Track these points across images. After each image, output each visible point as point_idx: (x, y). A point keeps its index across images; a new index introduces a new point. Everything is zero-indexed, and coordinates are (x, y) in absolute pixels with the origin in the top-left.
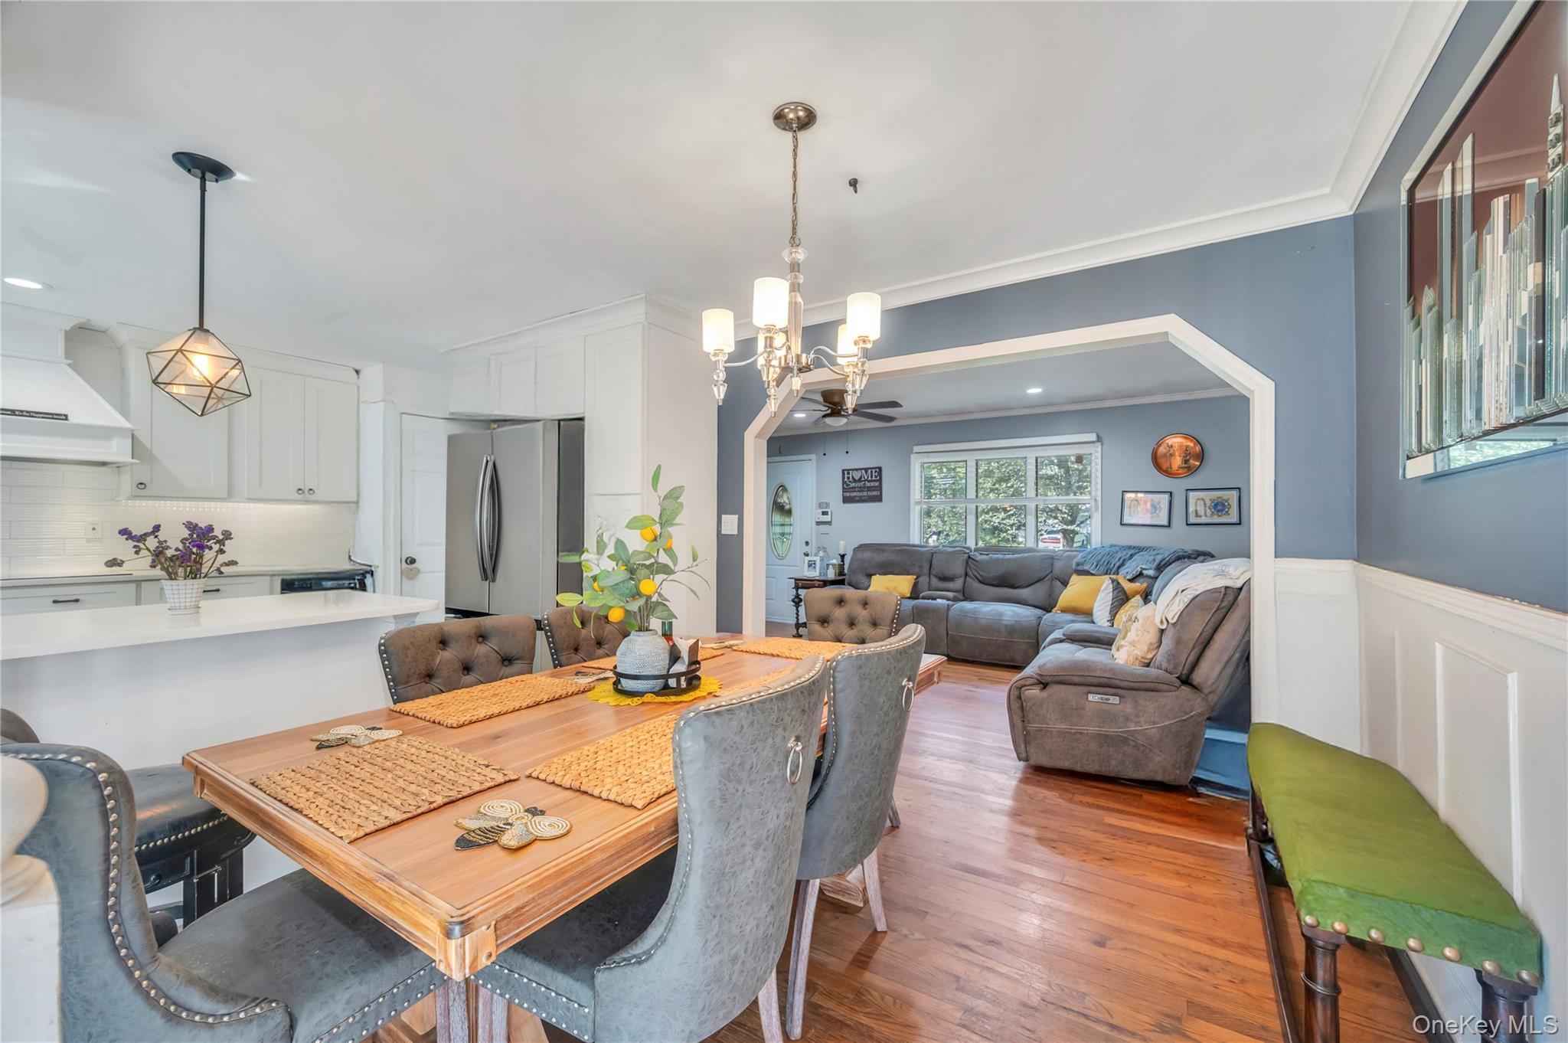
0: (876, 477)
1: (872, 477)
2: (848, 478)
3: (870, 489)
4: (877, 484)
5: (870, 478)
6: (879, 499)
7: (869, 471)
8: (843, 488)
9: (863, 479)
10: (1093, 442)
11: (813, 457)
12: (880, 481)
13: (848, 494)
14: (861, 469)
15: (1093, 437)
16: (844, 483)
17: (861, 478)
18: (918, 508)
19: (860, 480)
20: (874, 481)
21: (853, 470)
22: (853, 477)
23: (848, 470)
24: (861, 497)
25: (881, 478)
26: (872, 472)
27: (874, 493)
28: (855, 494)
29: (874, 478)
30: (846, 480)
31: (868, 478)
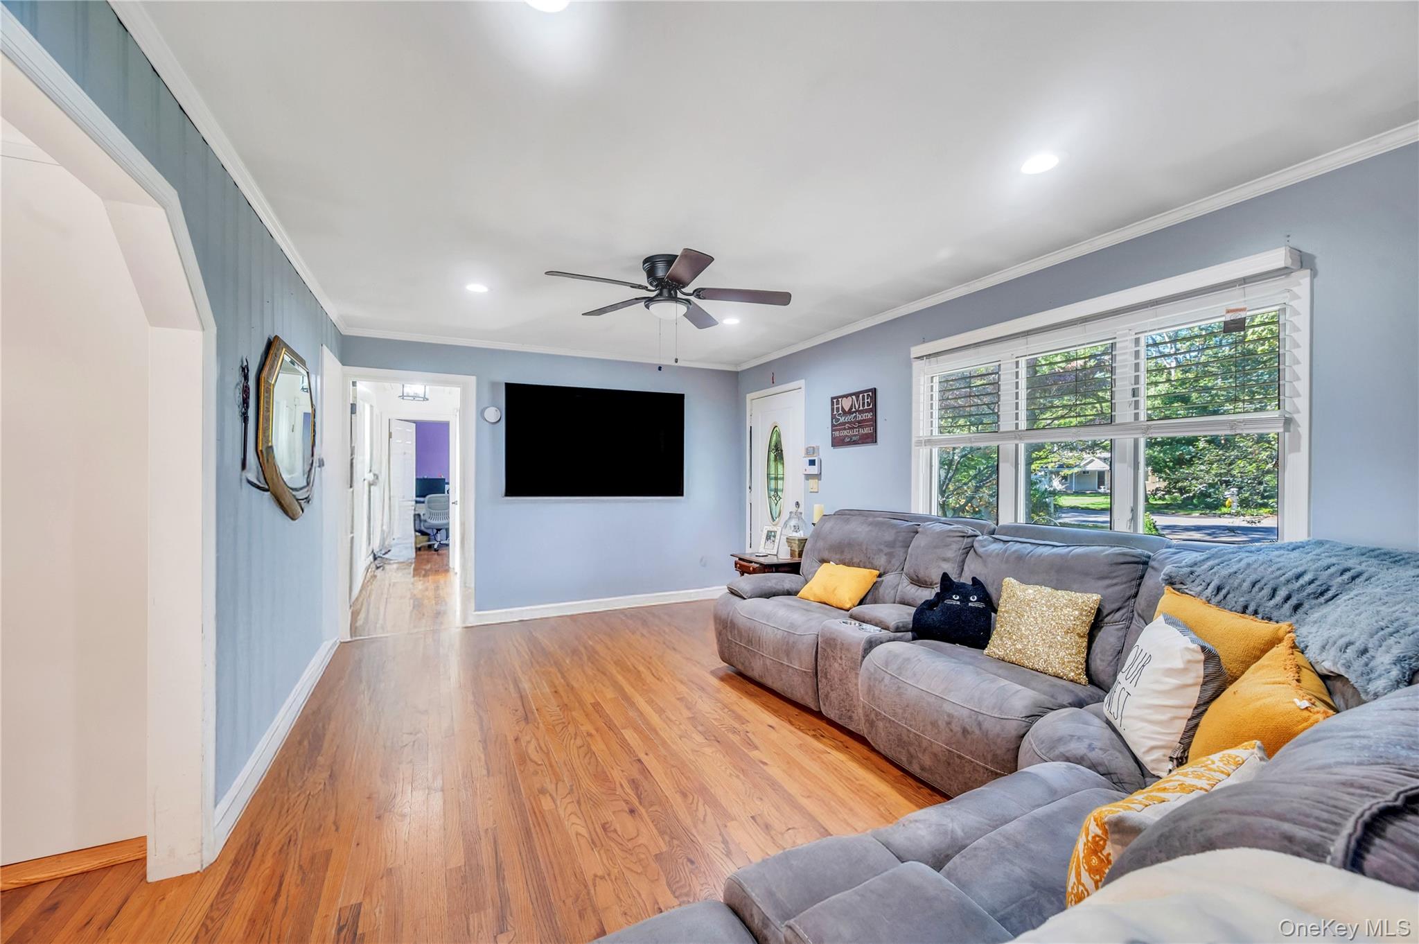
0: (869, 405)
1: (863, 406)
2: (838, 408)
3: (861, 424)
4: (869, 415)
5: (861, 408)
6: (871, 438)
7: (861, 395)
8: (833, 426)
9: (854, 410)
10: (1284, 272)
11: (801, 383)
12: (874, 410)
13: (837, 434)
14: (851, 395)
15: (1277, 258)
16: (833, 417)
17: (851, 408)
18: (924, 451)
19: (850, 412)
20: (867, 411)
21: (842, 397)
22: (842, 407)
23: (837, 398)
24: (851, 437)
25: (875, 405)
26: (864, 396)
27: (866, 431)
28: (845, 433)
29: (866, 407)
30: (835, 413)
31: (859, 407)
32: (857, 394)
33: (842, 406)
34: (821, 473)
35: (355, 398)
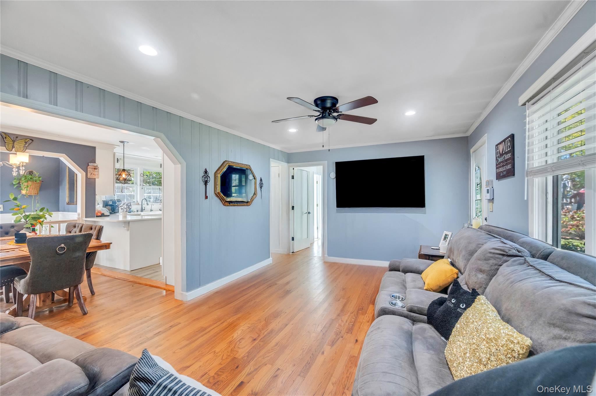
3: (507, 162)
4: (511, 155)
6: (513, 172)
7: (506, 141)
8: (496, 165)
12: (513, 151)
13: (498, 171)
14: (502, 142)
16: (496, 159)
17: (503, 152)
19: (502, 154)
20: (511, 152)
21: (499, 144)
23: (497, 145)
24: (503, 173)
25: (514, 146)
26: (509, 140)
27: (511, 166)
28: (501, 169)
29: (510, 148)
30: (497, 156)
31: (506, 150)
32: (504, 141)
33: (499, 151)
34: (493, 199)
35: (294, 174)
